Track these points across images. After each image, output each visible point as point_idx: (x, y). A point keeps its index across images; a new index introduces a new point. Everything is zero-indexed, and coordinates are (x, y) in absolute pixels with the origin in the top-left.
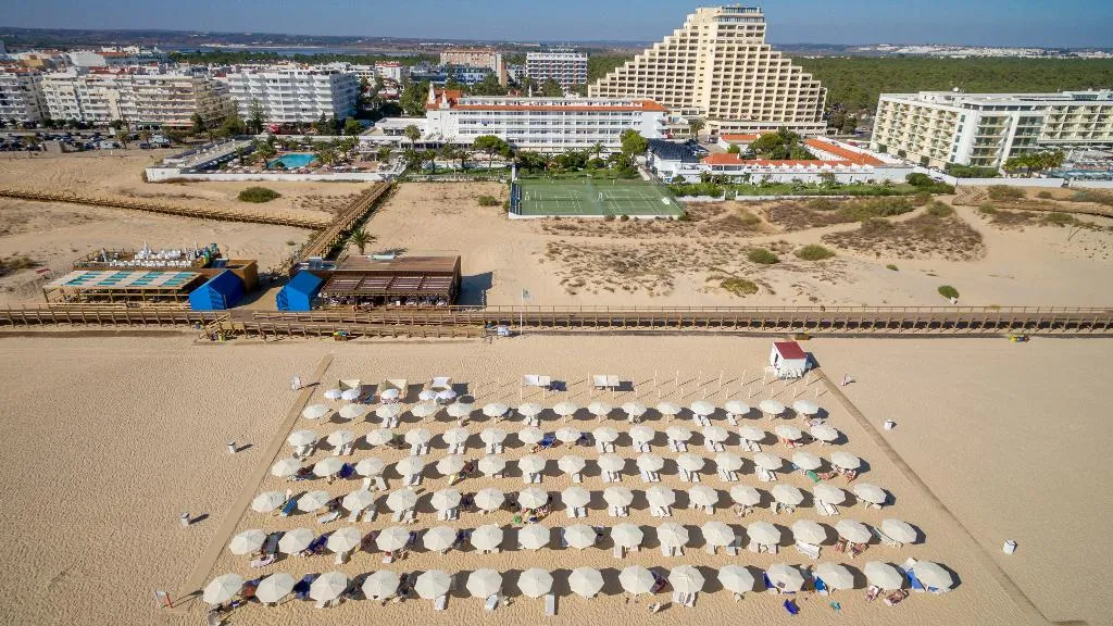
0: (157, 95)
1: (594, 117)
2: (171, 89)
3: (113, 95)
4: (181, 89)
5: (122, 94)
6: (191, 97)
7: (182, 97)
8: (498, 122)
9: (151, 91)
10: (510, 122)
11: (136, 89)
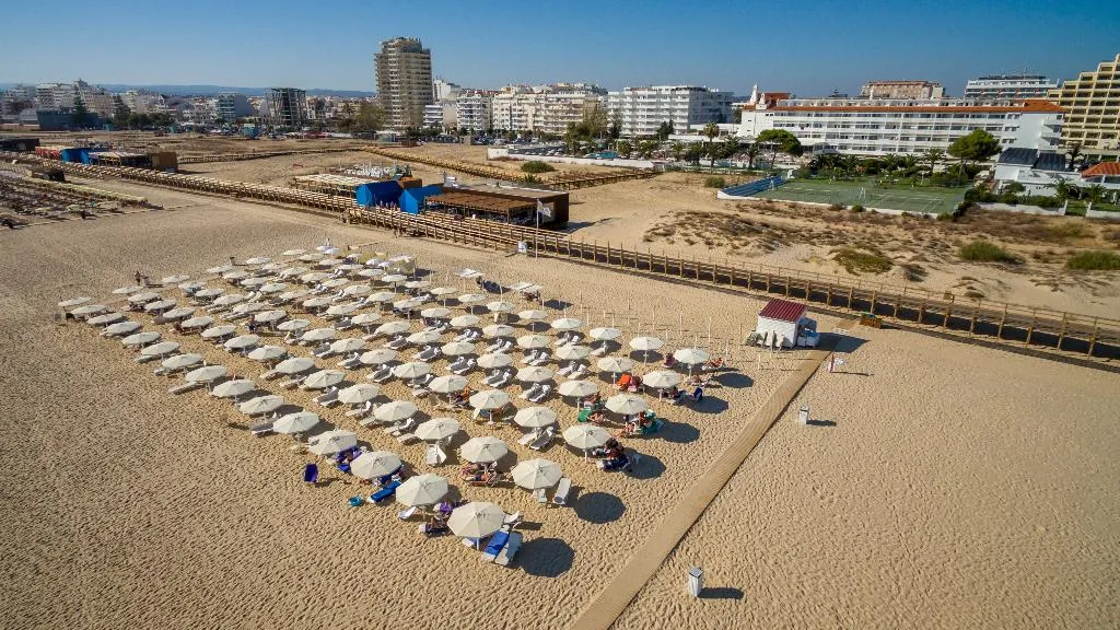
0: (558, 111)
1: (946, 120)
2: (568, 105)
3: (530, 110)
4: (575, 106)
5: (537, 110)
6: (581, 112)
7: (575, 112)
8: (817, 125)
9: (555, 108)
10: (830, 125)
11: (547, 106)
